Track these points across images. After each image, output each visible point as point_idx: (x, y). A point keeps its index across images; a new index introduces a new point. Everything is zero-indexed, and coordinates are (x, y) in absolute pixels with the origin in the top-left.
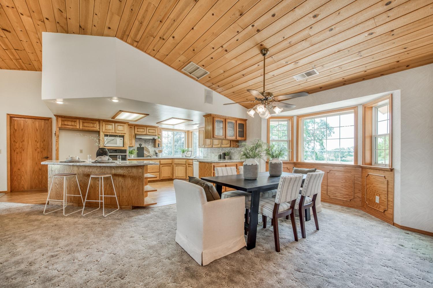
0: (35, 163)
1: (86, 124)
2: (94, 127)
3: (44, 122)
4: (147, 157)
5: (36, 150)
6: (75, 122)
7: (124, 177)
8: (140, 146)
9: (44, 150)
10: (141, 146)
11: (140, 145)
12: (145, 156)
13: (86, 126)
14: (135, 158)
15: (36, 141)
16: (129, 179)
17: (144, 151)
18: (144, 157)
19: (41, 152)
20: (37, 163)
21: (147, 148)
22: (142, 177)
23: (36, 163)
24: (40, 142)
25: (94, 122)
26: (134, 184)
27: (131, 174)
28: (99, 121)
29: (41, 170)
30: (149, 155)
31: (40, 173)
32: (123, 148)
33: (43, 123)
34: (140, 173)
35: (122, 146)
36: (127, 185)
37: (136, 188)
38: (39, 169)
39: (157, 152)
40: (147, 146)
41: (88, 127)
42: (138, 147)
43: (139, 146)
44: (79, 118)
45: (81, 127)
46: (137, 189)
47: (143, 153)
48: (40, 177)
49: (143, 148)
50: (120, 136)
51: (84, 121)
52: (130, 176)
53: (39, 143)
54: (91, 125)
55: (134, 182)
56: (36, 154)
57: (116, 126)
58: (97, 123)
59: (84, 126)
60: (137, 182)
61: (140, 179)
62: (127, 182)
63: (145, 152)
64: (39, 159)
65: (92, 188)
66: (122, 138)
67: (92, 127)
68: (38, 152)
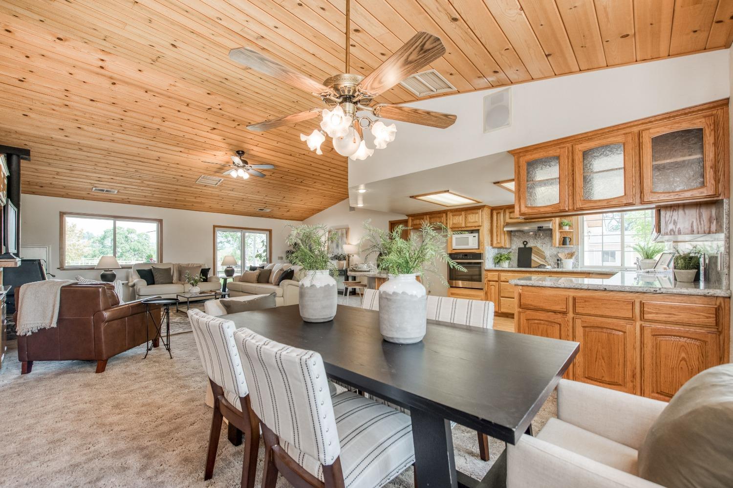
1: (432, 220)
2: (441, 222)
4: (536, 267)
6: (423, 219)
8: (525, 245)
10: (527, 246)
11: (525, 243)
12: (533, 265)
14: (514, 269)
17: (533, 254)
18: (531, 267)
21: (539, 249)
25: (441, 215)
28: (445, 212)
30: (542, 263)
32: (477, 251)
35: (477, 248)
39: (560, 255)
40: (539, 245)
42: (519, 249)
43: (522, 246)
44: (426, 214)
47: (530, 259)
49: (530, 249)
50: (472, 232)
51: (431, 216)
57: (466, 215)
58: (444, 215)
63: (534, 258)
66: (476, 235)
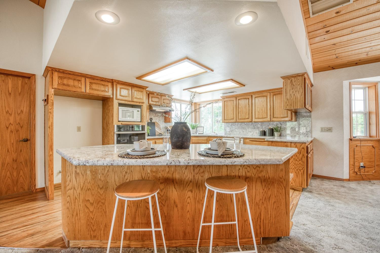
0: (6, 151)
1: (94, 86)
2: (105, 91)
3: (22, 82)
5: (7, 128)
6: (80, 81)
7: (247, 180)
9: (22, 127)
10: (152, 121)
13: (95, 90)
15: (7, 112)
16: (259, 184)
17: (156, 127)
18: (156, 136)
19: (17, 131)
20: (10, 150)
21: (158, 124)
22: (284, 180)
23: (8, 151)
24: (15, 113)
25: (106, 83)
26: (269, 193)
27: (263, 174)
28: (113, 82)
29: (16, 161)
30: (160, 133)
31: (15, 167)
32: (141, 124)
33: (20, 82)
34: (282, 170)
35: (140, 121)
36: (254, 197)
37: (273, 202)
38: (13, 160)
40: (158, 121)
41: (98, 90)
44: (86, 76)
45: (88, 91)
46: (275, 202)
48: (15, 174)
49: (154, 123)
50: (137, 107)
51: (93, 81)
52: (259, 177)
53: (13, 115)
54: (102, 88)
55: (269, 189)
56: (8, 136)
57: (133, 91)
58: (110, 84)
59: (92, 89)
60: (276, 190)
61: (282, 182)
62: (254, 190)
63: (157, 129)
64: (13, 144)
65: (177, 206)
66: (140, 110)
67: (103, 91)
68: (12, 132)
